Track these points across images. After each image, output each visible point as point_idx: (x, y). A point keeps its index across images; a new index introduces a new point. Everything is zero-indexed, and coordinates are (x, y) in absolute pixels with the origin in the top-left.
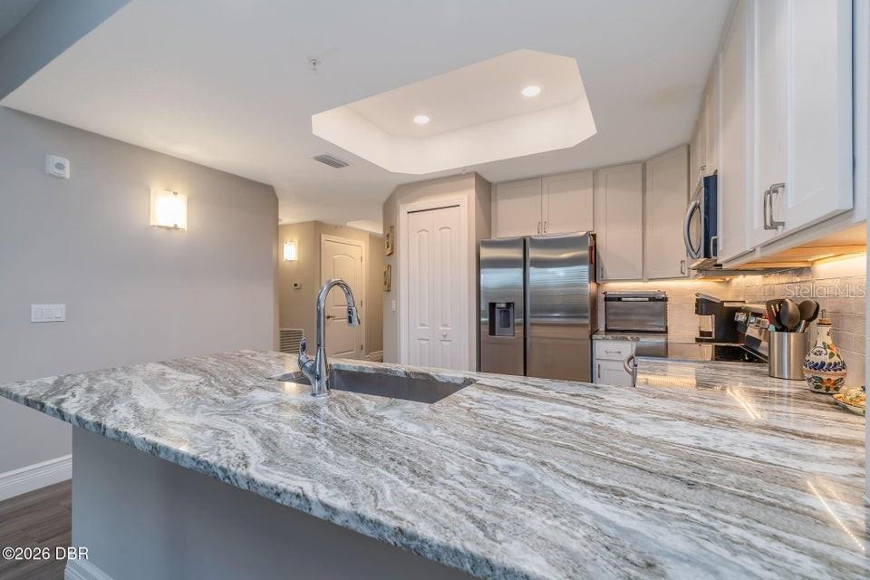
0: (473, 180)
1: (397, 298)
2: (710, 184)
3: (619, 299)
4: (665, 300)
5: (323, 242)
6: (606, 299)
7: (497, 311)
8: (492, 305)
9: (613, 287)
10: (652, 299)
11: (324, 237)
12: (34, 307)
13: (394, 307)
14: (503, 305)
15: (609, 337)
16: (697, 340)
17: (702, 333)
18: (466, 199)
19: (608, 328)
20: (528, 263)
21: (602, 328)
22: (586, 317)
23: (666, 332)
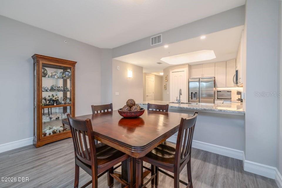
0: (187, 65)
1: (169, 91)
2: (237, 72)
3: (220, 92)
4: (231, 92)
5: (146, 78)
6: (217, 92)
7: (193, 94)
8: (192, 93)
9: (219, 89)
10: (228, 92)
11: (146, 76)
12: (116, 93)
13: (168, 93)
14: (194, 93)
15: (218, 100)
16: (237, 100)
17: (239, 99)
18: (186, 69)
19: (218, 98)
20: (200, 82)
21: (216, 98)
22: (213, 96)
23: (231, 99)
